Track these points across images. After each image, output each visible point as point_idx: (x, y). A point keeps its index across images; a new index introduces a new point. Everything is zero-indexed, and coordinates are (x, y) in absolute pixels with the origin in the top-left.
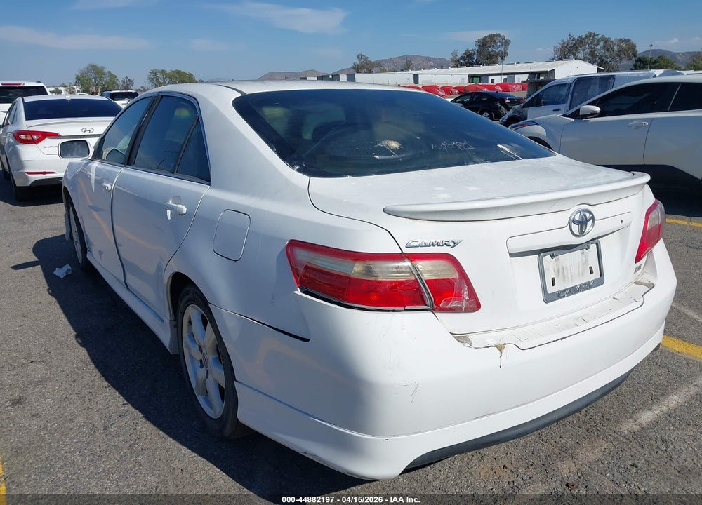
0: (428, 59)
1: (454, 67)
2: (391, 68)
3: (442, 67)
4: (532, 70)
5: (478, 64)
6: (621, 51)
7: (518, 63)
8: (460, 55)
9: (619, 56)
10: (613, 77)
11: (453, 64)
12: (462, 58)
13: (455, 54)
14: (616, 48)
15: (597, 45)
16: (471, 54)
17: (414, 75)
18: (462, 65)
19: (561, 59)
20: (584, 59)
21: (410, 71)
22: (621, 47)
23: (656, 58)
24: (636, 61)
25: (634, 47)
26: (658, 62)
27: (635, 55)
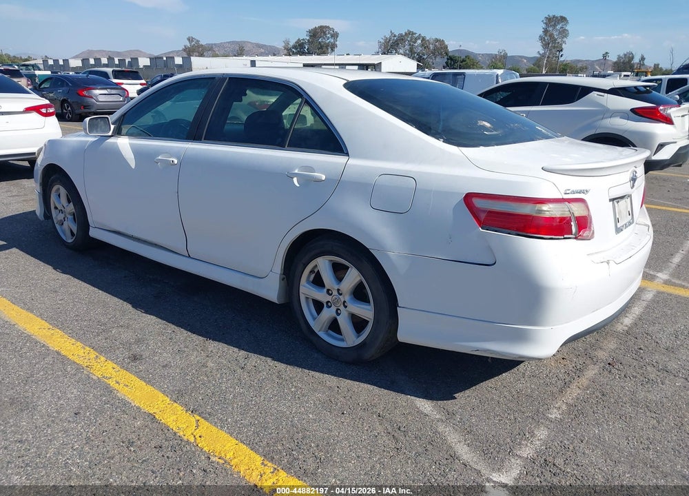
0: (259, 46)
1: (286, 55)
2: (222, 52)
3: (274, 55)
4: (361, 62)
5: (309, 53)
6: (436, 49)
7: (348, 54)
8: (292, 43)
9: (434, 54)
10: (463, 74)
11: (286, 52)
12: (294, 47)
13: (287, 43)
14: (431, 47)
15: (415, 43)
16: (303, 43)
17: (252, 61)
18: (294, 54)
19: (385, 54)
20: (405, 55)
21: (244, 57)
22: (435, 46)
23: (463, 57)
24: (448, 59)
25: (446, 47)
26: (465, 61)
27: (447, 54)
